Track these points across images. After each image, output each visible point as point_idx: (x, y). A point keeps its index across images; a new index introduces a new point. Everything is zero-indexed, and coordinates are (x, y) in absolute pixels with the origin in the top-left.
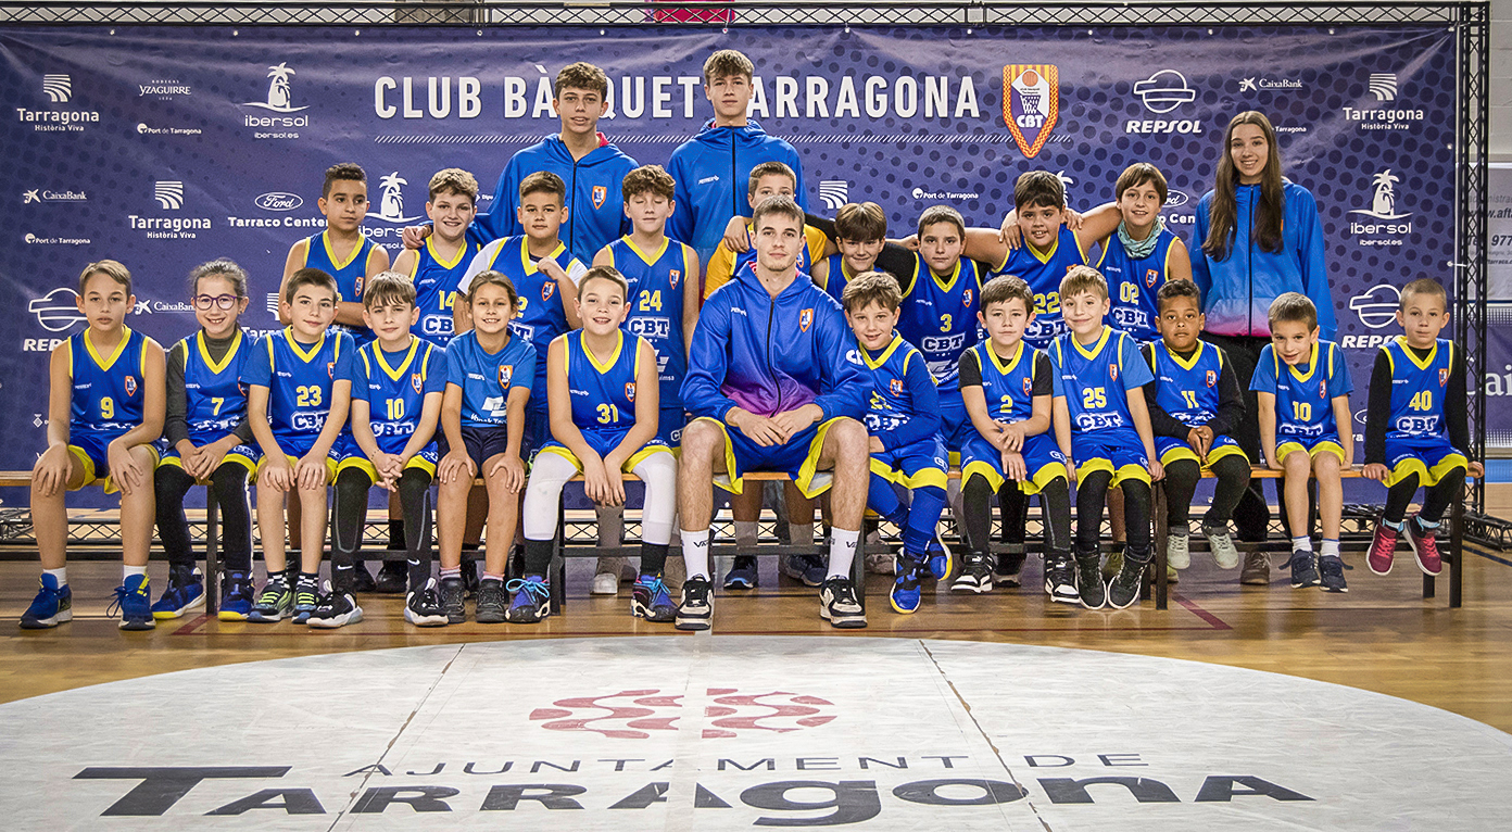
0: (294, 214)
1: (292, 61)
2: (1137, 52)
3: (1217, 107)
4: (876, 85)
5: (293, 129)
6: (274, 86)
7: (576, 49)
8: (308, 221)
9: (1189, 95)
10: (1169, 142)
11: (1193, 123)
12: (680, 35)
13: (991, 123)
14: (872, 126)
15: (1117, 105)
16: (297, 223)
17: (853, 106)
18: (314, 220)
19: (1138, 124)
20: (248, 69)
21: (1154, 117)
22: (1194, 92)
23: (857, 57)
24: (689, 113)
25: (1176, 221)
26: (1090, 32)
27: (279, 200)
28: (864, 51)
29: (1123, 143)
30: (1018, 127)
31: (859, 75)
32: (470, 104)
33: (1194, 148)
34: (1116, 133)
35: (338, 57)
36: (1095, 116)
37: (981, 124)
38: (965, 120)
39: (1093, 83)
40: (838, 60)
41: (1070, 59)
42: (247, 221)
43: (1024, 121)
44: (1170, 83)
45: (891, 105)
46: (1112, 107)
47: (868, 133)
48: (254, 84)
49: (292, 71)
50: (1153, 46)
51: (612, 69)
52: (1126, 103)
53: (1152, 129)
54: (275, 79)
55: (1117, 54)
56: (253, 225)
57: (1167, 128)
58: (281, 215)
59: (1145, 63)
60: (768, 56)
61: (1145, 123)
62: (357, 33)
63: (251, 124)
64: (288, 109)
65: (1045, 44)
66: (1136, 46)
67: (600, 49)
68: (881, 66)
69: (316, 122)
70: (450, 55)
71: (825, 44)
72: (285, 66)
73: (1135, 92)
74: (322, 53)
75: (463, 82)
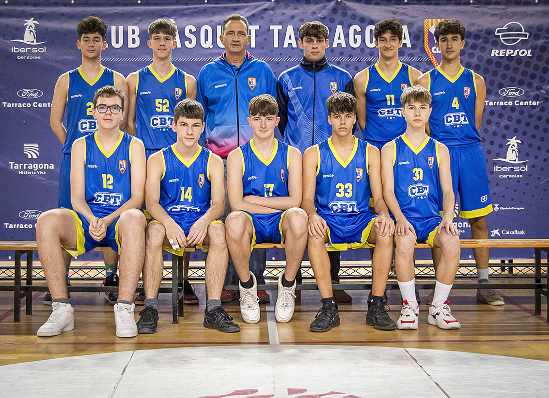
0: (38, 100)
1: (38, 17)
2: (497, 12)
3: (541, 42)
4: (355, 30)
5: (38, 54)
6: (27, 31)
7: (192, 11)
8: (46, 104)
9: (525, 36)
10: (514, 61)
11: (528, 52)
12: (248, 2)
13: (418, 50)
14: (353, 52)
15: (486, 41)
16: (40, 105)
17: (342, 41)
18: (49, 104)
19: (497, 51)
20: (13, 22)
21: (506, 47)
22: (528, 34)
23: (344, 15)
24: (253, 45)
25: (518, 104)
26: (471, 2)
27: (30, 93)
28: (349, 11)
29: (490, 61)
30: (432, 53)
31: (346, 25)
32: (134, 41)
33: (528, 64)
34: (485, 56)
35: (62, 15)
36: (474, 47)
37: (412, 51)
38: (404, 49)
39: (473, 29)
40: (334, 16)
41: (460, 16)
42: (13, 104)
43: (435, 50)
44: (515, 29)
45: (363, 41)
46: (483, 42)
47: (351, 56)
48: (17, 29)
49: (37, 23)
50: (505, 9)
51: (211, 21)
52: (491, 40)
53: (505, 54)
54: (28, 27)
55: (486, 13)
56: (16, 106)
57: (513, 54)
58: (31, 101)
59: (501, 18)
60: (296, 14)
61: (501, 51)
62: (73, 2)
63: (15, 51)
64: (35, 43)
65: (447, 8)
66: (496, 9)
67: (205, 10)
68: (358, 19)
69: (50, 50)
70: (123, 14)
71: (327, 8)
72: (33, 20)
73: (496, 34)
74: (53, 13)
75: (130, 28)
